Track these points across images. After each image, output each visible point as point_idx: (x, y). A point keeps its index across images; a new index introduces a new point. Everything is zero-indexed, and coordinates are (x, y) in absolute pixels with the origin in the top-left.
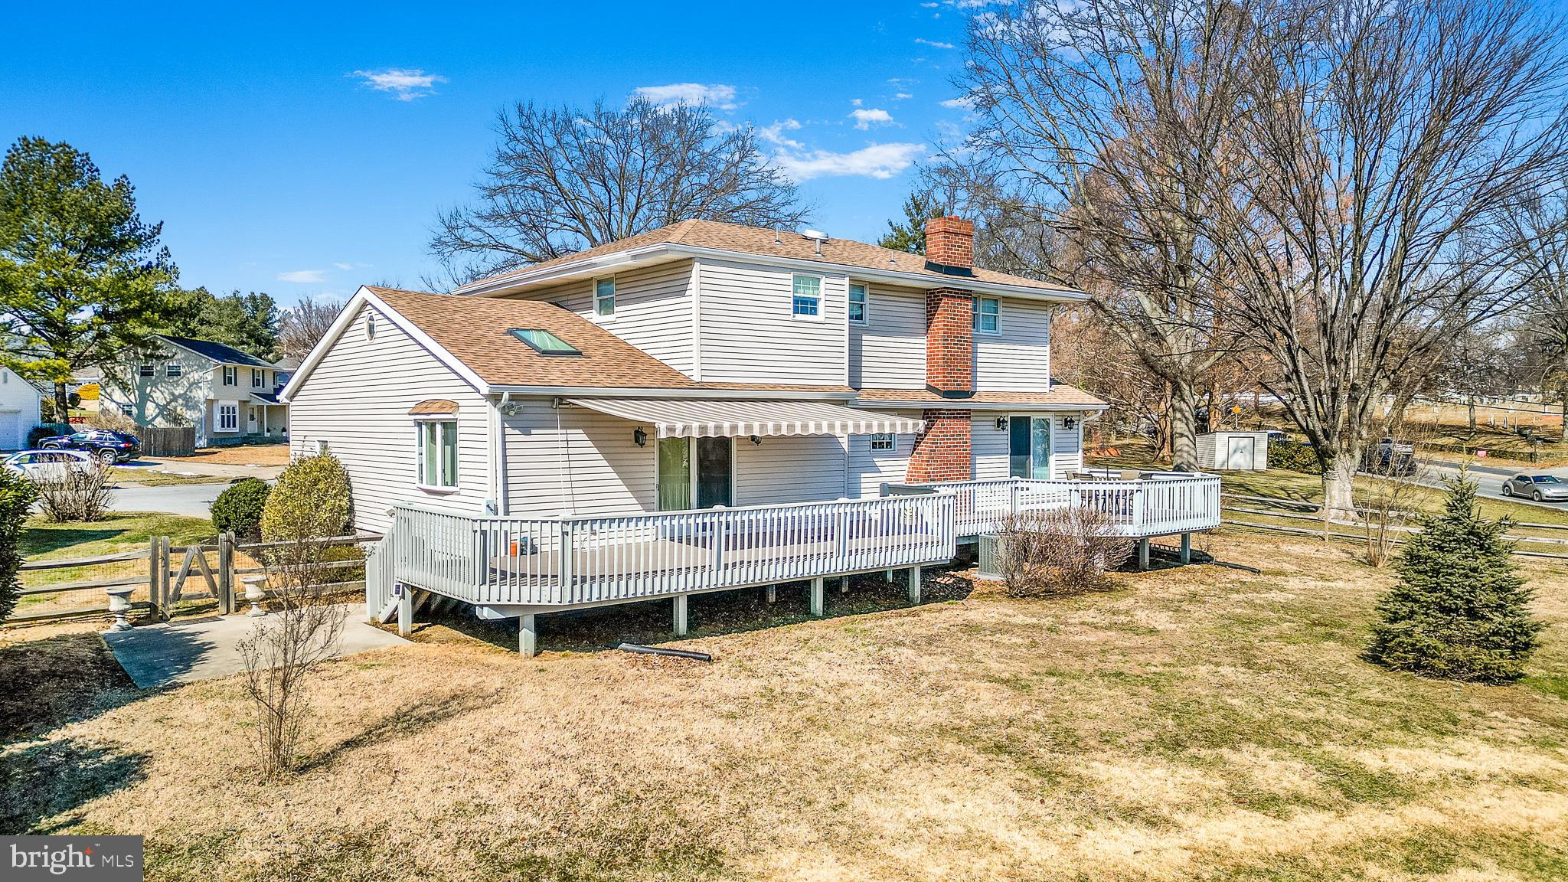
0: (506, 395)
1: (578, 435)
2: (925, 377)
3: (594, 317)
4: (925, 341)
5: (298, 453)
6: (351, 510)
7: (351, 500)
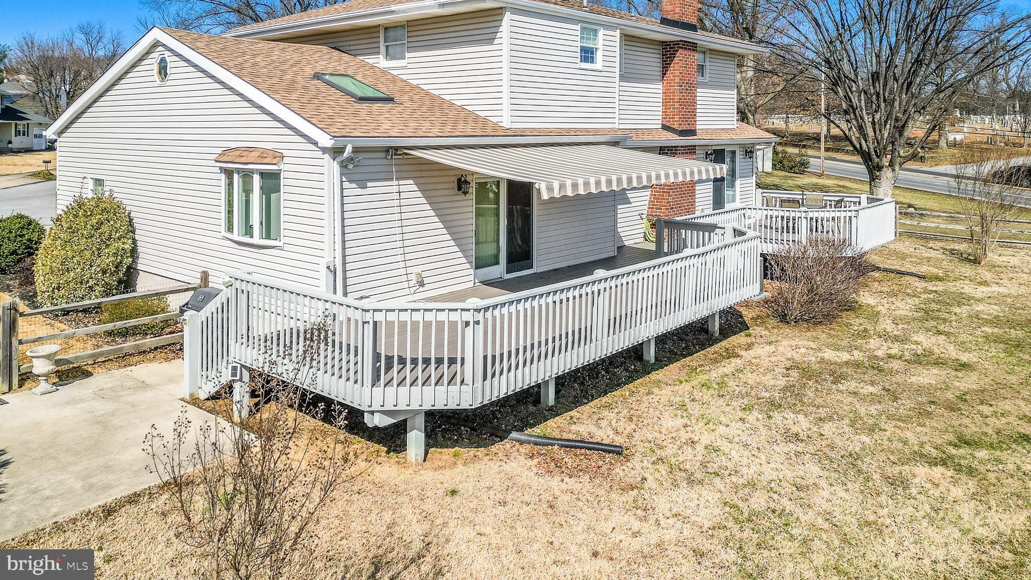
0: (349, 149)
1: (409, 186)
2: (660, 117)
3: (381, 62)
4: (660, 87)
5: (77, 195)
6: (134, 252)
7: (134, 241)
